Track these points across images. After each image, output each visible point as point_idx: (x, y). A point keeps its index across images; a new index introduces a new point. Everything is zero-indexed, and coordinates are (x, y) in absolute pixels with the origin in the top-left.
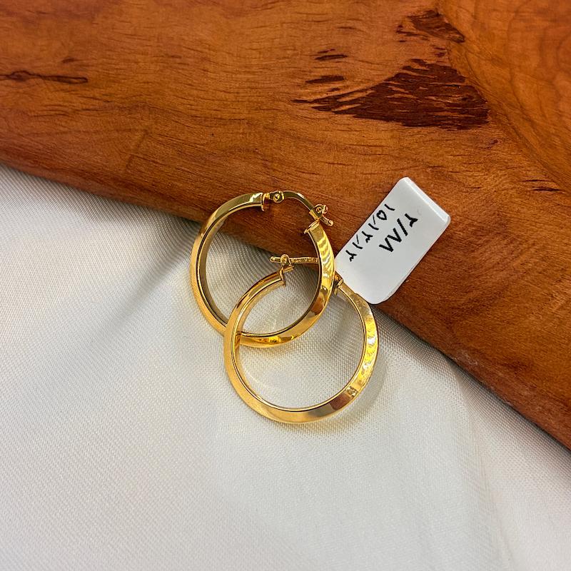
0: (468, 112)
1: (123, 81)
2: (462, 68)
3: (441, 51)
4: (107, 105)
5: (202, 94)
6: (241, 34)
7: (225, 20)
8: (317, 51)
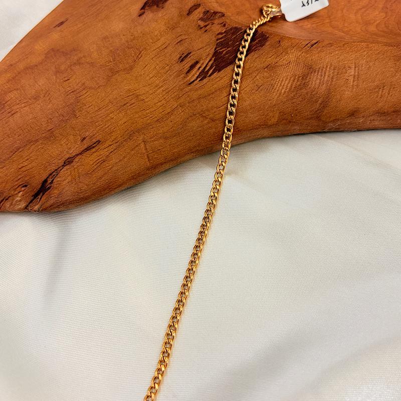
1: (115, 130)
2: (236, 24)
3: (223, 24)
4: (118, 144)
6: (141, 75)
7: (128, 75)
8: (177, 59)
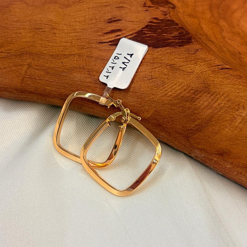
0: (182, 39)
1: (15, 43)
2: (176, 20)
3: (166, 13)
4: (8, 55)
5: (54, 44)
6: (70, 15)
7: (61, 10)
8: (107, 19)
